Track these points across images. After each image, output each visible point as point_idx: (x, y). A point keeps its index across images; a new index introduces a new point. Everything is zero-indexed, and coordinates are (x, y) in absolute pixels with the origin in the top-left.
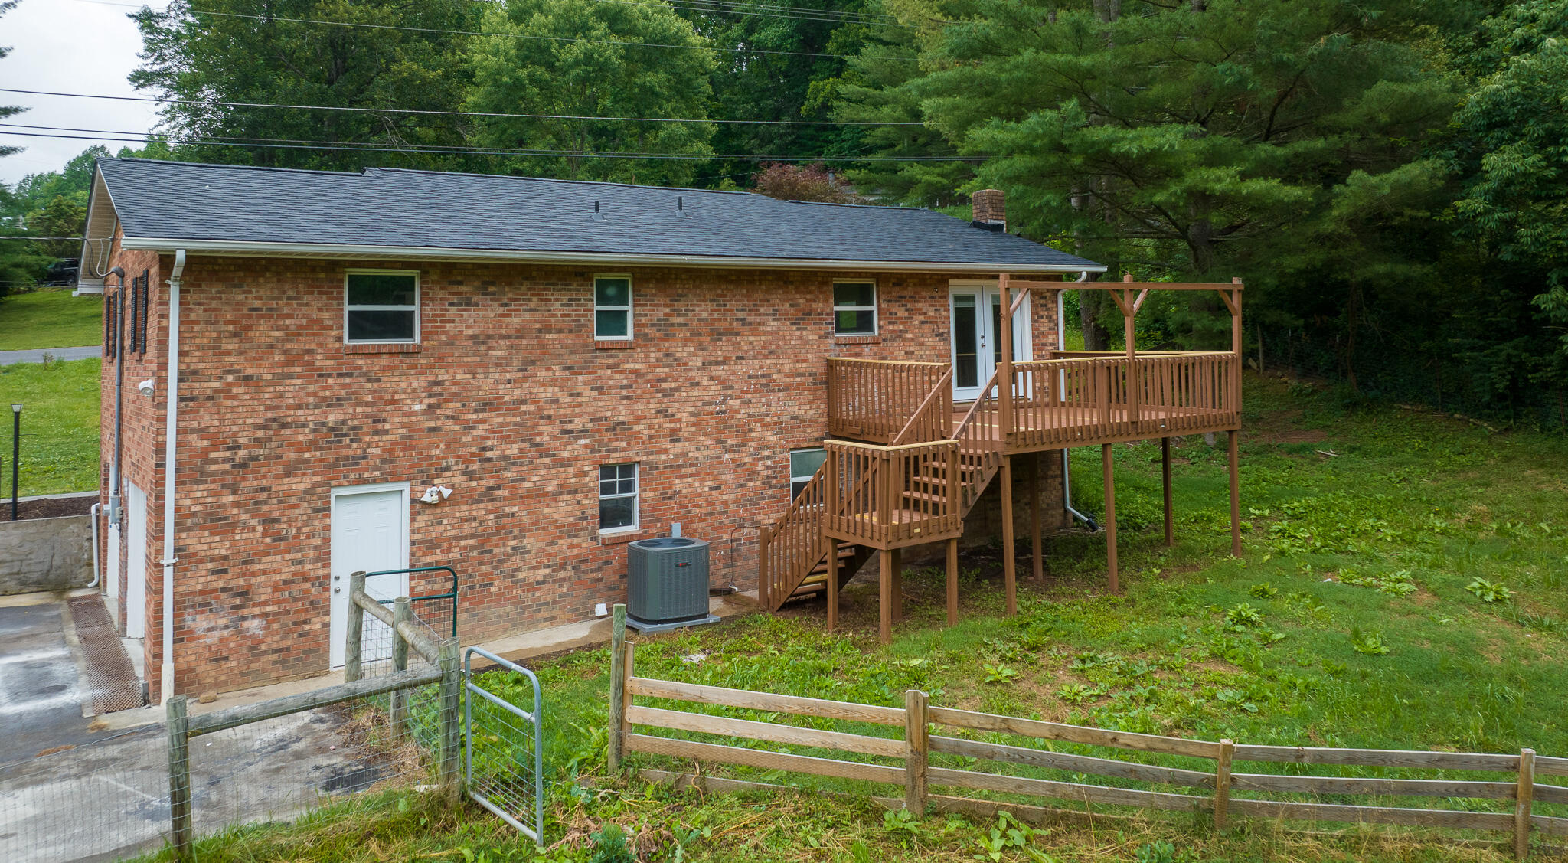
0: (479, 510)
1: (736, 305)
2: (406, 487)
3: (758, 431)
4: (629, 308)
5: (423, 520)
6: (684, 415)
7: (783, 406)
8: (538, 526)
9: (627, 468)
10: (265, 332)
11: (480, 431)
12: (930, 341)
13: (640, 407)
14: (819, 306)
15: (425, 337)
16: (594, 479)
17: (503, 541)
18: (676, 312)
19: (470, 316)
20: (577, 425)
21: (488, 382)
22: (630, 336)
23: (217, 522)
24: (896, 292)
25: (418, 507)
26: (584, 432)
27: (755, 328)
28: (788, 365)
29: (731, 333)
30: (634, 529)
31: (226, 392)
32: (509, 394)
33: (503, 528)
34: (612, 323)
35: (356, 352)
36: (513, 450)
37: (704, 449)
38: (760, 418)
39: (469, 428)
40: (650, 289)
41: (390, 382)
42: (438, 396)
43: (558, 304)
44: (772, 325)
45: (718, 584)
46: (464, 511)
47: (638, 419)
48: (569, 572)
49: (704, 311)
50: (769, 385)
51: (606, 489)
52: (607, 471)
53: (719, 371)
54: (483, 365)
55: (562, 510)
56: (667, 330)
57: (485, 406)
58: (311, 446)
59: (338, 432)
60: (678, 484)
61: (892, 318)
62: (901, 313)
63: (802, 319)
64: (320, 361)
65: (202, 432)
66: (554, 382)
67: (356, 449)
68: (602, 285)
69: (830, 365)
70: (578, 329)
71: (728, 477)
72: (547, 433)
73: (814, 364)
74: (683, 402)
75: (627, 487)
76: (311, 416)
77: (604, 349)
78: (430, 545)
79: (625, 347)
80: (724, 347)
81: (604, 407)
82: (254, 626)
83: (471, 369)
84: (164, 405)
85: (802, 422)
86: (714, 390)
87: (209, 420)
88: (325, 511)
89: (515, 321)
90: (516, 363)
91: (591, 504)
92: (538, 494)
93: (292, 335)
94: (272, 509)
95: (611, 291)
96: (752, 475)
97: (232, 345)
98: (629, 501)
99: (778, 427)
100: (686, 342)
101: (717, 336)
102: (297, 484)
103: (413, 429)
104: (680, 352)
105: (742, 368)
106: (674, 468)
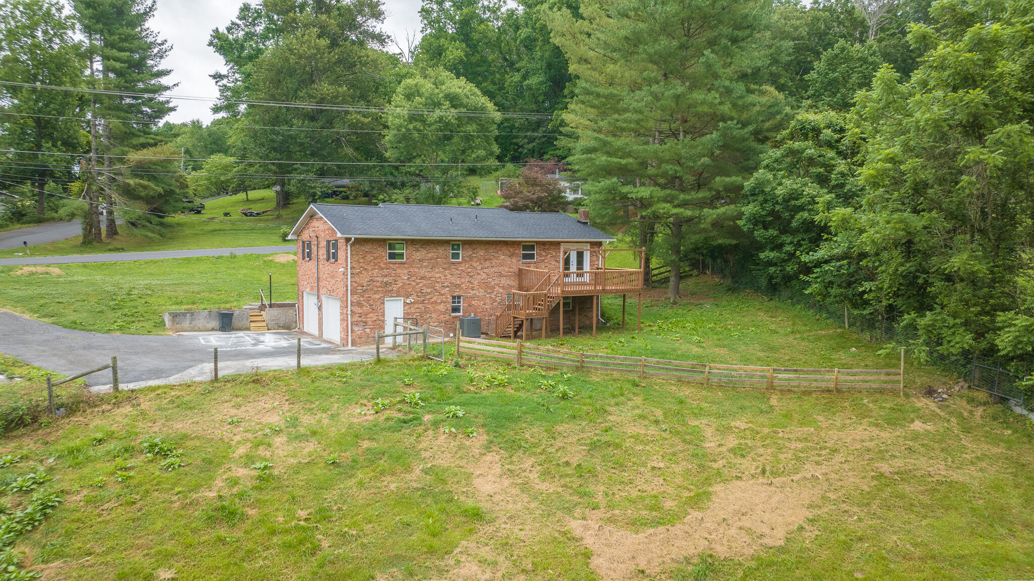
0: (420, 306)
1: (492, 251)
2: (402, 299)
3: (497, 288)
4: (461, 252)
5: (407, 307)
6: (476, 283)
7: (504, 281)
8: (436, 311)
9: (459, 297)
10: (369, 257)
11: (421, 285)
12: (553, 263)
13: (463, 280)
14: (517, 251)
15: (407, 259)
16: (450, 299)
17: (426, 315)
18: (474, 253)
19: (418, 254)
20: (446, 284)
21: (423, 272)
22: (460, 260)
23: (359, 304)
24: (543, 247)
25: (405, 304)
26: (448, 286)
27: (497, 258)
28: (507, 269)
29: (490, 259)
30: (461, 314)
31: (361, 272)
32: (428, 275)
33: (426, 311)
34: (456, 256)
35: (390, 263)
36: (429, 290)
37: (481, 293)
38: (498, 285)
39: (418, 284)
40: (467, 246)
41: (399, 271)
42: (411, 275)
43: (441, 250)
44: (502, 257)
45: (484, 331)
46: (416, 306)
47: (462, 283)
48: (443, 324)
49: (482, 253)
50: (501, 275)
51: (454, 302)
52: (454, 297)
53: (486, 271)
54: (421, 267)
55: (441, 307)
56: (471, 258)
57: (422, 278)
58: (380, 287)
59: (386, 284)
60: (473, 302)
61: (541, 255)
62: (544, 254)
63: (511, 255)
64: (382, 265)
65: (355, 282)
66: (440, 272)
67: (390, 288)
68: (453, 245)
69: (520, 270)
70: (446, 258)
71: (488, 301)
72: (438, 286)
73: (515, 269)
74: (475, 279)
75: (459, 302)
76: (380, 279)
77: (453, 263)
78: (408, 314)
79: (459, 263)
80: (487, 264)
81: (453, 280)
82: (368, 330)
83: (418, 268)
84: (347, 275)
85: (511, 287)
86: (484, 276)
87: (357, 279)
88: (383, 303)
89: (430, 255)
90: (430, 267)
91: (449, 306)
92: (435, 302)
93: (376, 258)
94: (371, 302)
95: (455, 247)
96: (495, 301)
97: (362, 261)
98: (460, 306)
99: (503, 288)
100: (476, 262)
101: (486, 260)
102: (377, 296)
103: (404, 284)
104: (475, 265)
105: (492, 270)
106: (472, 298)
